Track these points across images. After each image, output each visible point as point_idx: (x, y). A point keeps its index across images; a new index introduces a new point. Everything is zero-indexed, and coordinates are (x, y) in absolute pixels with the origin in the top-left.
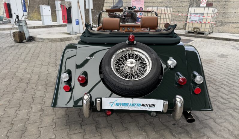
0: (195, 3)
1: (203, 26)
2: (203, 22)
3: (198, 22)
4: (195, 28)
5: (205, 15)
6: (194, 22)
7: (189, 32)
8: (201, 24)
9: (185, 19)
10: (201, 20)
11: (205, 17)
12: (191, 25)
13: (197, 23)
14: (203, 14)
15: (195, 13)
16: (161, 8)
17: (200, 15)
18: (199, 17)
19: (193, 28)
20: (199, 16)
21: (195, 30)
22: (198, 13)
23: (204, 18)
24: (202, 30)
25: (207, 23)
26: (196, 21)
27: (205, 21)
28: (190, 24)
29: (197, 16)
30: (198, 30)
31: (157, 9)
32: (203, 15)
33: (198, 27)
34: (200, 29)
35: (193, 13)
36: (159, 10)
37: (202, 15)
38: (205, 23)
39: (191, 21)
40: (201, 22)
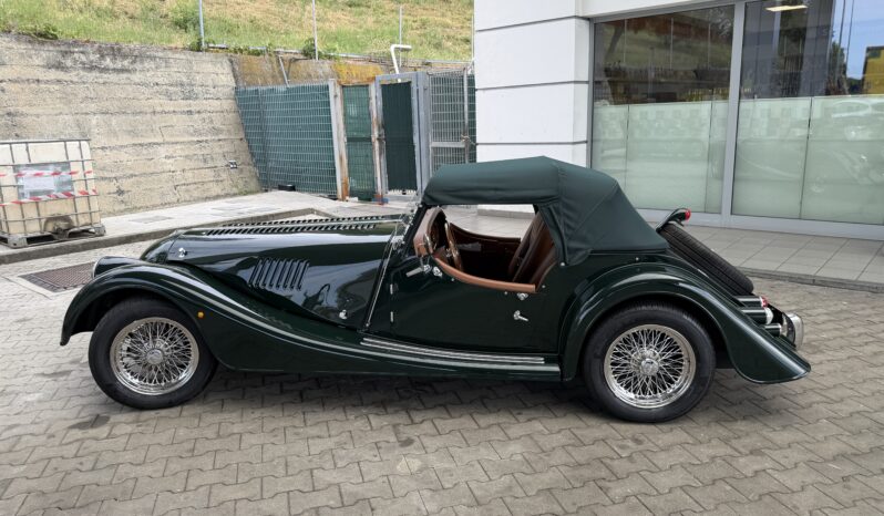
1: (82, 205)
2: (77, 194)
3: (61, 195)
4: (49, 220)
5: (74, 167)
7: (31, 240)
10: (69, 188)
11: (80, 175)
12: (31, 212)
13: (57, 198)
14: (66, 165)
15: (33, 162)
17: (59, 169)
18: (56, 177)
19: (43, 221)
20: (55, 174)
21: (50, 227)
22: (46, 164)
23: (75, 177)
24: (80, 222)
25: (91, 193)
26: (48, 193)
27: (82, 188)
28: (25, 208)
29: (46, 172)
30: (62, 225)
32: (69, 167)
33: (63, 214)
34: (73, 218)
35: (28, 166)
37: (64, 169)
38: (85, 194)
39: (28, 196)
40: (68, 195)
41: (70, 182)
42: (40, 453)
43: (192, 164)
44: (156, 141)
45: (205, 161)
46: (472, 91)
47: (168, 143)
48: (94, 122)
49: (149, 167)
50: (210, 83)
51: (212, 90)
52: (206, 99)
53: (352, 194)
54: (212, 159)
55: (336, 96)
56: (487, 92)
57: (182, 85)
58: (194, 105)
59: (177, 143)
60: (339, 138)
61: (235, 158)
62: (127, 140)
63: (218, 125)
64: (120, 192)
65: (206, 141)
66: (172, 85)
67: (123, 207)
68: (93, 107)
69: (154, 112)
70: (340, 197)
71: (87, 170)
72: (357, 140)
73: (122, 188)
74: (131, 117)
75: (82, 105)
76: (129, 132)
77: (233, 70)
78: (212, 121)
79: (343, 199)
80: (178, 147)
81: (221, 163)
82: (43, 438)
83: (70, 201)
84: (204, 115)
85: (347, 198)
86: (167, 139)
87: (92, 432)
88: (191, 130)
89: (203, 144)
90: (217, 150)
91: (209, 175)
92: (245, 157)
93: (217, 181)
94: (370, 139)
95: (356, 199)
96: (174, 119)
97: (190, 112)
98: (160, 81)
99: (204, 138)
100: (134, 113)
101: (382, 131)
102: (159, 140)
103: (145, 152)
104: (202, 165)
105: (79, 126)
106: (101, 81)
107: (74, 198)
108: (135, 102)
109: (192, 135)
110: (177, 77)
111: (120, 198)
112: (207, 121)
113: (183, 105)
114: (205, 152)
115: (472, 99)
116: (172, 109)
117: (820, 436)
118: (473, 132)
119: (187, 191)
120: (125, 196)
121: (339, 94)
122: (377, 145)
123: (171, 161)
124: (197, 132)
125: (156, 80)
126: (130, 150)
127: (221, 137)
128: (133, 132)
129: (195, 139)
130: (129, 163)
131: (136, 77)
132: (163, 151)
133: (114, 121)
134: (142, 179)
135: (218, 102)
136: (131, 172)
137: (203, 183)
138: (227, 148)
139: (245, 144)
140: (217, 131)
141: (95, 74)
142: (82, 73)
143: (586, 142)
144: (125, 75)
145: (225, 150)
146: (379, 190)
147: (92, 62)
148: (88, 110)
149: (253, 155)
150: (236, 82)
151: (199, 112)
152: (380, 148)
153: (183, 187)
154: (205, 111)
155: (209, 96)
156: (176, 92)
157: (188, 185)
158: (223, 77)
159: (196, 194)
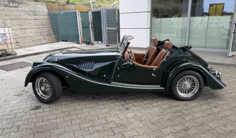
1: (10, 46)
2: (8, 43)
3: (3, 43)
5: (7, 35)
10: (6, 41)
11: (9, 38)
14: (5, 34)
17: (3, 36)
18: (2, 38)
23: (7, 38)
24: (9, 51)
25: (12, 43)
27: (10, 41)
30: (4, 52)
33: (4, 49)
34: (7, 50)
37: (4, 36)
38: (11, 43)
40: (6, 43)
41: (6, 40)
42: (24, 118)
43: (37, 34)
44: (26, 27)
46: (119, 14)
47: (30, 28)
48: (8, 22)
49: (25, 35)
50: (41, 11)
51: (42, 13)
52: (40, 15)
53: (84, 43)
54: (43, 33)
55: (79, 15)
56: (123, 14)
57: (33, 11)
58: (37, 17)
59: (32, 28)
60: (80, 26)
61: (49, 33)
62: (18, 27)
63: (44, 23)
65: (41, 28)
66: (30, 11)
67: (18, 47)
68: (7, 17)
69: (25, 19)
70: (81, 43)
71: (11, 36)
72: (85, 27)
73: (18, 41)
74: (19, 21)
75: (4, 17)
76: (19, 25)
77: (47, 7)
78: (42, 22)
79: (81, 44)
80: (33, 29)
81: (45, 34)
82: (23, 114)
83: (6, 45)
84: (40, 20)
85: (82, 44)
86: (30, 27)
87: (38, 111)
88: (36, 24)
89: (40, 29)
90: (44, 30)
91: (42, 37)
92: (52, 32)
93: (44, 39)
94: (89, 27)
95: (85, 44)
96: (32, 21)
97: (36, 19)
98: (27, 10)
99: (40, 27)
100: (20, 20)
101: (92, 25)
102: (28, 27)
103: (23, 31)
104: (40, 34)
105: (4, 23)
106: (9, 10)
107: (7, 44)
108: (20, 16)
109: (36, 26)
110: (31, 9)
111: (17, 44)
112: (41, 22)
113: (33, 17)
114: (41, 31)
115: (119, 16)
116: (30, 18)
117: (229, 102)
118: (119, 25)
119: (36, 42)
120: (19, 44)
121: (80, 14)
122: (91, 29)
123: (31, 33)
124: (38, 25)
125: (25, 10)
126: (19, 30)
127: (45, 26)
128: (20, 25)
129: (38, 27)
130: (19, 34)
131: (20, 9)
132: (28, 30)
133: (14, 22)
134: (23, 39)
135: (44, 16)
136: (20, 37)
137: (41, 40)
138: (47, 29)
139: (52, 28)
140: (43, 25)
141: (7, 8)
142: (4, 7)
143: (150, 28)
144: (16, 8)
145: (46, 30)
146: (92, 41)
147: (6, 4)
148: (6, 19)
149: (54, 31)
150: (48, 11)
151: (38, 19)
152: (92, 30)
153: (35, 41)
154: (40, 19)
155: (41, 15)
156: (31, 13)
157: (36, 40)
158: (44, 9)
159: (39, 43)
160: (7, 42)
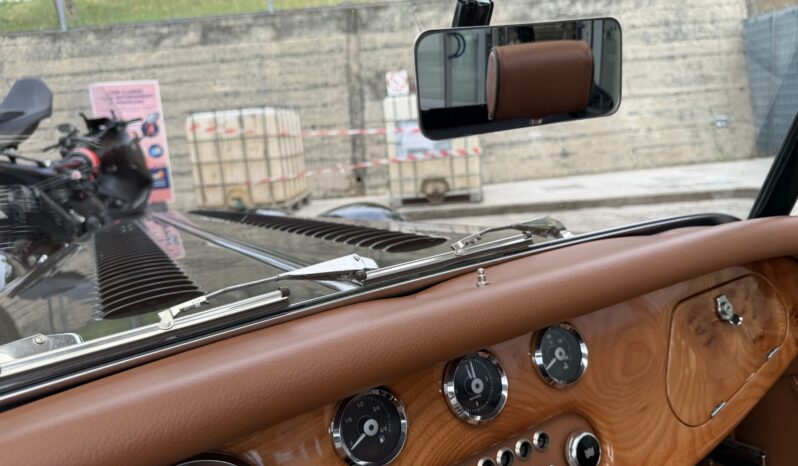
0: (367, 89)
1: (459, 167)
2: (454, 153)
3: (437, 154)
4: (426, 182)
6: (420, 156)
7: (407, 202)
8: (447, 161)
9: (347, 152)
10: (447, 146)
12: (408, 172)
13: (433, 158)
15: (412, 117)
16: (258, 112)
19: (419, 183)
21: (430, 189)
25: (470, 152)
26: (425, 151)
27: (462, 147)
28: (404, 166)
30: (441, 187)
31: (241, 120)
33: (439, 175)
34: (449, 180)
35: (407, 121)
36: (248, 123)
38: (463, 153)
39: (406, 154)
40: (445, 154)
43: (661, 121)
45: (681, 118)
47: (634, 97)
49: (605, 126)
50: (708, 17)
51: (710, 27)
52: (697, 39)
54: (692, 115)
57: (666, 24)
58: (679, 47)
59: (645, 96)
61: (728, 114)
63: (709, 70)
64: (565, 154)
65: (688, 93)
66: (653, 25)
67: (565, 171)
73: (568, 150)
78: (700, 66)
80: (648, 101)
81: (703, 120)
84: (691, 60)
86: (635, 92)
88: (669, 79)
89: (681, 97)
90: (703, 103)
91: (684, 135)
92: (743, 112)
93: (694, 144)
96: (649, 66)
97: (672, 58)
98: (637, 22)
99: (685, 89)
104: (676, 123)
107: (452, 158)
109: (668, 85)
110: (660, 16)
111: (564, 161)
112: (694, 67)
113: (663, 48)
114: (682, 106)
116: (646, 54)
119: (649, 154)
120: (569, 160)
123: (635, 118)
124: (677, 82)
125: (633, 22)
127: (712, 86)
129: (672, 90)
132: (626, 107)
134: (594, 140)
135: (716, 42)
137: (673, 146)
138: (717, 99)
139: (746, 95)
140: (706, 79)
145: (714, 103)
147: (559, 10)
149: (754, 107)
150: (750, 12)
151: (684, 56)
153: (645, 151)
154: (693, 55)
155: (702, 35)
156: (656, 35)
157: (653, 147)
158: (727, 8)
159: (660, 159)
160: (450, 148)
